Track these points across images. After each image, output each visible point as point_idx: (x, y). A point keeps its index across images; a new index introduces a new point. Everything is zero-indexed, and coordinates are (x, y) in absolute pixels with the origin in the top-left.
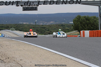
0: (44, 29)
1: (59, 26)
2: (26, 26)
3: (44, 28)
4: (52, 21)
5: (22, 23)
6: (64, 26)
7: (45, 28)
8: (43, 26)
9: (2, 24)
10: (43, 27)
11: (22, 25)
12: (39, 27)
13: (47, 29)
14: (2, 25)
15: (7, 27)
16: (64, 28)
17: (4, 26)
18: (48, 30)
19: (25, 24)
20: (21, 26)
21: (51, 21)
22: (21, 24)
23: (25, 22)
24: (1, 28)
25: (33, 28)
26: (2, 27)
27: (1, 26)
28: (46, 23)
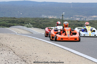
2: (52, 22)
9: (14, 18)
12: (72, 23)
14: (13, 19)
15: (21, 23)
17: (17, 21)
19: (51, 19)
20: (44, 21)
22: (44, 19)
24: (12, 23)
26: (14, 22)
27: (12, 21)
28: (85, 17)
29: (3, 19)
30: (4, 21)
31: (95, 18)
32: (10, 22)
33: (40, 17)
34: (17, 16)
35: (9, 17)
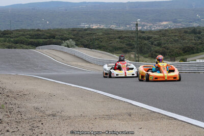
0: (146, 42)
1: (186, 32)
2: (101, 34)
3: (149, 38)
4: (166, 21)
5: (86, 26)
6: (200, 33)
7: (151, 38)
8: (143, 32)
9: (38, 30)
10: (144, 35)
11: (88, 32)
13: (156, 43)
14: (36, 33)
15: (50, 37)
16: (199, 38)
17: (44, 35)
18: (159, 45)
19: (97, 29)
20: (88, 34)
21: (162, 21)
22: (86, 30)
23: (96, 22)
24: (36, 39)
25: (119, 38)
26: (38, 36)
27: (36, 35)
28: (149, 25)
29: (21, 33)
30: (23, 35)
31: (165, 26)
32: (32, 37)
33: (79, 27)
34: (41, 27)
35: (29, 28)
